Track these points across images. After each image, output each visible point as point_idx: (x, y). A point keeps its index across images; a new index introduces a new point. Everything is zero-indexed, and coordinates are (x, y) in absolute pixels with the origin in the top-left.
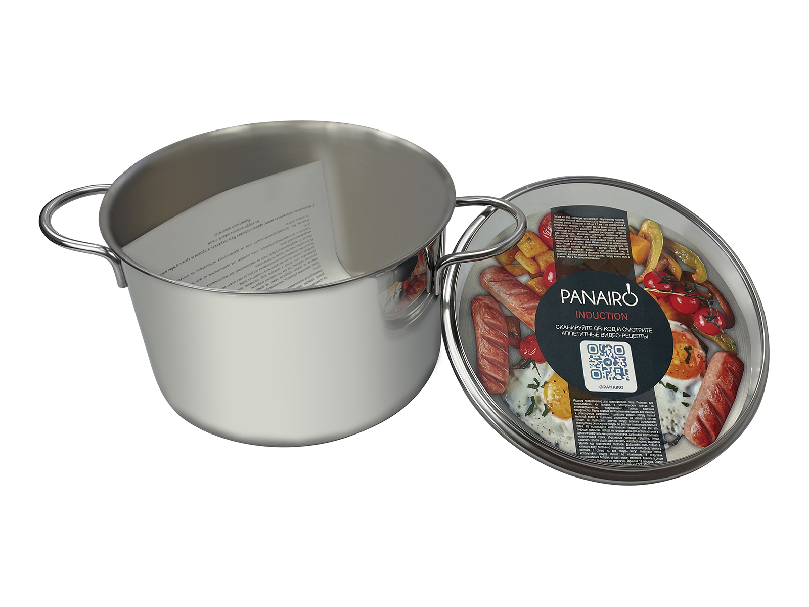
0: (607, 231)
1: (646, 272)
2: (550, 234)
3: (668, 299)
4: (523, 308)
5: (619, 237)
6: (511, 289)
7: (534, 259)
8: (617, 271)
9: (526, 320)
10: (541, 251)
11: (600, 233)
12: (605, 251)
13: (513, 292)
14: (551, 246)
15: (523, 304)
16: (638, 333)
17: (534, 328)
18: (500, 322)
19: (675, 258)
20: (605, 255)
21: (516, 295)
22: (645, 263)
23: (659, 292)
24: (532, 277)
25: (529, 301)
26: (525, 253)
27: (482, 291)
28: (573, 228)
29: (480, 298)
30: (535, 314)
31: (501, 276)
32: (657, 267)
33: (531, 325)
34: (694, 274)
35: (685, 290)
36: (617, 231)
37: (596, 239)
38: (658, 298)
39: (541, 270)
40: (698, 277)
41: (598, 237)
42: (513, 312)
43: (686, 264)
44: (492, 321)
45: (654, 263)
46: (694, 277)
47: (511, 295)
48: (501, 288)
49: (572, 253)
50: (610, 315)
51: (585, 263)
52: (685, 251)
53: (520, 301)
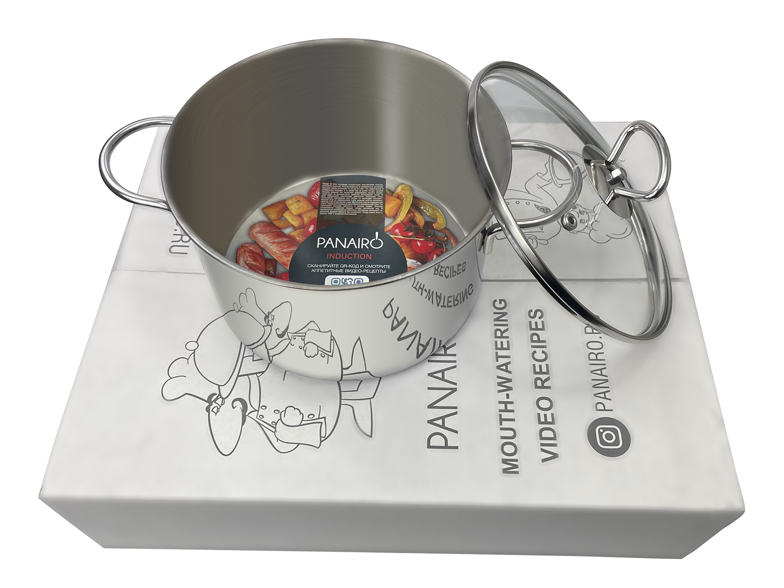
0: (367, 193)
1: (395, 223)
2: (318, 197)
3: (409, 243)
4: (282, 252)
5: (377, 197)
6: (275, 239)
7: (300, 216)
8: (370, 223)
9: (283, 261)
10: (307, 209)
11: (360, 195)
12: (362, 208)
13: (276, 241)
14: (316, 205)
15: (283, 249)
16: (378, 269)
17: (288, 267)
18: (260, 263)
19: (420, 211)
20: (361, 212)
21: (278, 243)
22: (395, 217)
23: (403, 238)
24: (295, 229)
25: (289, 247)
26: (293, 212)
27: (249, 240)
28: (338, 192)
29: (246, 245)
30: (291, 256)
31: (269, 229)
32: (404, 219)
33: (286, 265)
34: (434, 223)
35: (426, 236)
36: (375, 194)
37: (356, 200)
38: (401, 243)
39: (305, 224)
40: (438, 226)
41: (358, 198)
42: (273, 256)
43: (429, 216)
44: (253, 263)
45: (402, 217)
46: (435, 226)
47: (274, 243)
48: (266, 238)
49: (333, 210)
50: (357, 256)
51: (343, 218)
52: (429, 206)
53: (281, 247)
